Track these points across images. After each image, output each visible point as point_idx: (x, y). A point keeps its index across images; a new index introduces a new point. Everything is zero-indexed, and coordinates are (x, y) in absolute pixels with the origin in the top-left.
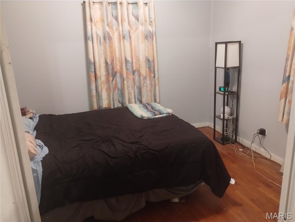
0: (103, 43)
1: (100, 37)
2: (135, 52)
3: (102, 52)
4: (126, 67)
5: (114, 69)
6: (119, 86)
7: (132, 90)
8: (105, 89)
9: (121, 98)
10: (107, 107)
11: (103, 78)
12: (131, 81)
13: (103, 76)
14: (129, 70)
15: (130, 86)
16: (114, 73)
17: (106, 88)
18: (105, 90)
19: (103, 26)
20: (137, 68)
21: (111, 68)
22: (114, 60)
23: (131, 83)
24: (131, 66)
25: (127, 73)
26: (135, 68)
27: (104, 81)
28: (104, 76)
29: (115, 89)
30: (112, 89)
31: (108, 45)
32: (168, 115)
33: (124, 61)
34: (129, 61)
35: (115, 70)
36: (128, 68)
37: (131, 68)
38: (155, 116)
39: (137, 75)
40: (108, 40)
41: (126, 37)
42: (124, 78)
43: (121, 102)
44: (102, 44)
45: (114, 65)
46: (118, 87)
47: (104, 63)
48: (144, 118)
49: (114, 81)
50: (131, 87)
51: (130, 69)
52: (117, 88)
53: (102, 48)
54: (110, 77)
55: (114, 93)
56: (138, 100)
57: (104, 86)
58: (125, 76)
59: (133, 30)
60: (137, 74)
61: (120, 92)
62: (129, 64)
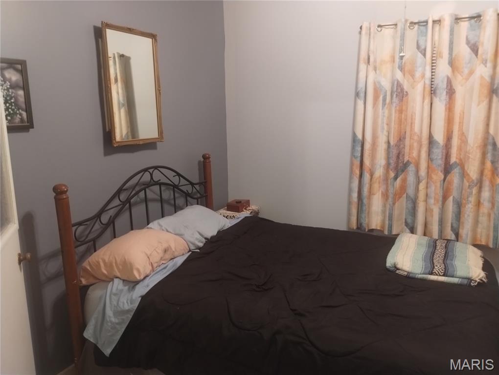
0: (389, 103)
1: (386, 93)
2: (460, 123)
3: (385, 121)
4: (429, 155)
5: (404, 155)
6: (411, 191)
7: (434, 204)
8: (380, 192)
9: (410, 217)
10: (379, 228)
11: (379, 172)
12: (436, 186)
13: (380, 166)
14: (434, 162)
15: (433, 195)
16: (401, 165)
17: (382, 191)
18: (380, 195)
19: (393, 72)
20: (461, 160)
21: (394, 153)
22: (405, 138)
23: (436, 189)
24: (441, 153)
25: (428, 167)
26: (456, 158)
27: (381, 177)
28: (382, 168)
29: (400, 197)
30: (391, 195)
31: (396, 107)
32: (465, 282)
33: (425, 142)
34: (437, 142)
35: (406, 159)
36: (434, 156)
37: (440, 157)
38: (429, 274)
39: (457, 174)
40: (396, 97)
41: (438, 91)
42: (420, 178)
43: (411, 225)
44: (386, 106)
45: (404, 148)
46: (407, 194)
47: (385, 143)
48: (397, 272)
49: (399, 180)
50: (435, 198)
51: (436, 159)
52: (405, 195)
53: (386, 112)
54: (390, 170)
55: (394, 204)
56: (452, 230)
57: (379, 187)
58: (423, 173)
59: (462, 76)
60: (458, 171)
61: (410, 206)
62: (437, 148)
